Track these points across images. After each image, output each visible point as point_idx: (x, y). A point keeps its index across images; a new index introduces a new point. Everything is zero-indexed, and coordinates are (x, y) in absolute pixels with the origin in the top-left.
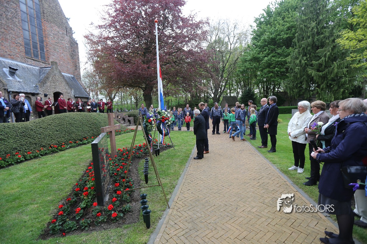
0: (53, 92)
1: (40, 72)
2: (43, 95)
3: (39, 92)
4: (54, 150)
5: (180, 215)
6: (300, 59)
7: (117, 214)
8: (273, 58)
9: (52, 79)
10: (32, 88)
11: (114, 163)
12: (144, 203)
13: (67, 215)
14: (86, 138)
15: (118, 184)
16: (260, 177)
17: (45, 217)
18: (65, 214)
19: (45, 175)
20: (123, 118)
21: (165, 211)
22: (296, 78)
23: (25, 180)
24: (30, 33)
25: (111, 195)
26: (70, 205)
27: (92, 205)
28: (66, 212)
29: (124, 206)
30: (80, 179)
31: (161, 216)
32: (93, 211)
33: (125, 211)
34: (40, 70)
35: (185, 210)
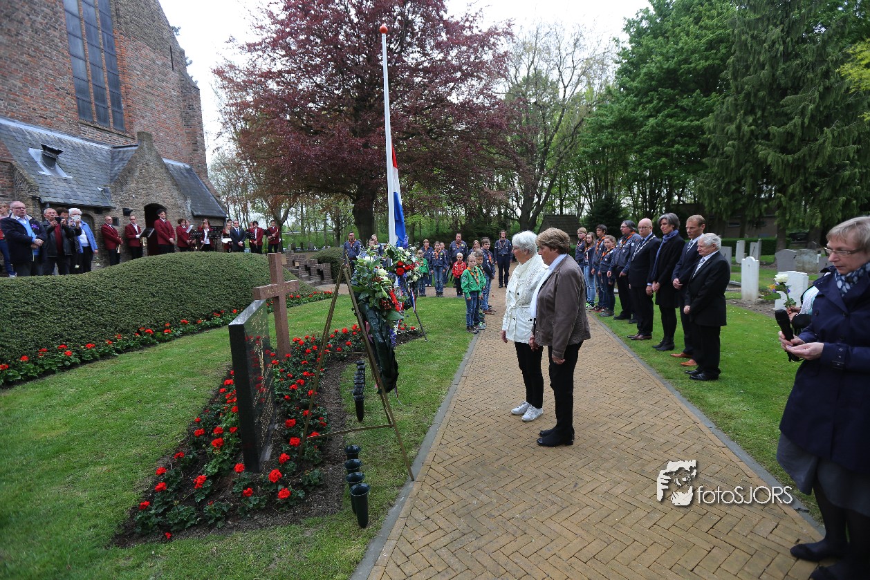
0: (143, 204)
1: (113, 158)
2: (121, 213)
3: (112, 205)
4: (146, 340)
5: (440, 498)
6: (738, 121)
7: (291, 493)
8: (669, 120)
9: (141, 173)
10: (94, 196)
11: (285, 371)
12: (353, 468)
13: (175, 490)
14: (219, 313)
15: (293, 421)
16: (634, 411)
17: (126, 495)
18: (170, 490)
19: (127, 398)
20: (306, 266)
21: (402, 486)
22: (727, 168)
23: (80, 407)
24: (88, 64)
25: (277, 449)
26: (184, 468)
27: (232, 469)
28: (174, 486)
29: (307, 473)
30: (205, 409)
31: (394, 500)
32: (234, 483)
33: (310, 485)
34: (112, 153)
35: (451, 486)
